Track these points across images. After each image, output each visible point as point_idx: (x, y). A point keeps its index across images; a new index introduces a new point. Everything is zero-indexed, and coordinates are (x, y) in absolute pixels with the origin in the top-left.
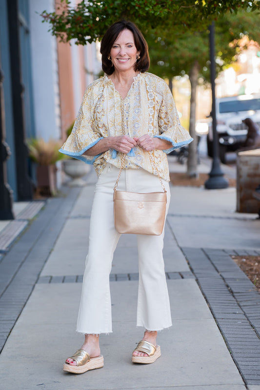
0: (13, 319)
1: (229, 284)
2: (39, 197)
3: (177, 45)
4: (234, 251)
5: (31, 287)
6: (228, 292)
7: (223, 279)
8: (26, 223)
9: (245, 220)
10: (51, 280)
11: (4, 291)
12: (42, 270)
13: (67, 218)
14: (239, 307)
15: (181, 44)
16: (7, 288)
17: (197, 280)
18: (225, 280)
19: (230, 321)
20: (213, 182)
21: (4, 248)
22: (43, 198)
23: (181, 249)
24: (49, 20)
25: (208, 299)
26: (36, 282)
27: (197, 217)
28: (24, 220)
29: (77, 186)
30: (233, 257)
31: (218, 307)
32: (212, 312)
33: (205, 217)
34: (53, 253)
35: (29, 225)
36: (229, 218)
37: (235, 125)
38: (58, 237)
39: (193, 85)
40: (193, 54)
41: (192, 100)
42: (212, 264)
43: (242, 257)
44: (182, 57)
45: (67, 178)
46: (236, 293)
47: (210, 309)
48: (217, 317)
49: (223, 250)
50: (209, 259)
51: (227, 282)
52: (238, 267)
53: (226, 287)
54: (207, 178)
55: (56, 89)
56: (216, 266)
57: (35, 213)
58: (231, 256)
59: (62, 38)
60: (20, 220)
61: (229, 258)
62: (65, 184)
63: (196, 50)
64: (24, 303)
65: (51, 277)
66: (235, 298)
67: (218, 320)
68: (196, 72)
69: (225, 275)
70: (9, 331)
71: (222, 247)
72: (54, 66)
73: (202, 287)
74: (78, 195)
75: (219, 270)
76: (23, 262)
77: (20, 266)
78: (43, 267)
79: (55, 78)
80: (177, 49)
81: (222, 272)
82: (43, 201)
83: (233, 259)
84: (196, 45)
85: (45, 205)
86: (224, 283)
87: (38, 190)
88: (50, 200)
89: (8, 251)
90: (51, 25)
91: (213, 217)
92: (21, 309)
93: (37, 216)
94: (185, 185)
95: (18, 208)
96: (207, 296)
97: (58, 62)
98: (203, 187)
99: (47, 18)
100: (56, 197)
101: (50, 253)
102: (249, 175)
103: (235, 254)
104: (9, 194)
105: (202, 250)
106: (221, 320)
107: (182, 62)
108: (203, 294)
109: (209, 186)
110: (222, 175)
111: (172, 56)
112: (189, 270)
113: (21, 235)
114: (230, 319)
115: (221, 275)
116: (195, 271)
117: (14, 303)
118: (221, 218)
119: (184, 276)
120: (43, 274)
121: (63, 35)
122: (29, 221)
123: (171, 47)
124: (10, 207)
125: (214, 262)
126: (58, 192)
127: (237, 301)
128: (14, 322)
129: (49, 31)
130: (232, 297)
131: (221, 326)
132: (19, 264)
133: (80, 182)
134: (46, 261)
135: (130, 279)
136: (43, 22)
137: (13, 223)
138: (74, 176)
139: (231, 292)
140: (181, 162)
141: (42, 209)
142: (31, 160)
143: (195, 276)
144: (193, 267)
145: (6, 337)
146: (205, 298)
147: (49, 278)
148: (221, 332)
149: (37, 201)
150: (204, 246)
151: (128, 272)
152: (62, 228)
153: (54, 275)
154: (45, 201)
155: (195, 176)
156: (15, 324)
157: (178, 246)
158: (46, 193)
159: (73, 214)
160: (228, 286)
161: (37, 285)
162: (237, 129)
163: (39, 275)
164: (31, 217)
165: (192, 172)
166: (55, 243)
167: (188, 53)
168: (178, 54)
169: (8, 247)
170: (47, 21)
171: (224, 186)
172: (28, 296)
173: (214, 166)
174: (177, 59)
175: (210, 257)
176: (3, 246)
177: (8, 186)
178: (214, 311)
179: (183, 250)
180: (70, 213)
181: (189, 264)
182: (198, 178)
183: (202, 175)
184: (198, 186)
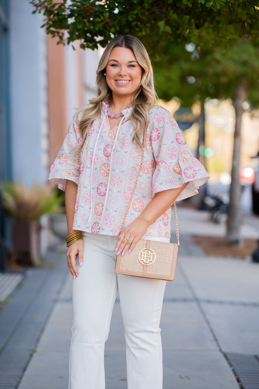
2: (15, 267)
3: (218, 55)
12: (19, 382)
13: (56, 301)
22: (21, 269)
23: (225, 356)
24: (43, 11)
39: (238, 112)
40: (240, 69)
41: (237, 134)
44: (224, 73)
45: (54, 240)
54: (255, 245)
55: (43, 112)
57: (9, 290)
62: (52, 249)
63: (245, 63)
68: (242, 93)
72: (42, 80)
79: (42, 96)
80: (218, 62)
82: (20, 273)
85: (23, 280)
87: (14, 257)
88: (30, 273)
93: (11, 296)
94: (224, 256)
97: (48, 74)
98: (249, 258)
99: (39, 8)
105: (257, 358)
107: (224, 80)
111: (210, 71)
123: (209, 58)
126: (42, 259)
129: (43, 26)
140: (216, 221)
141: (20, 286)
142: (5, 212)
144: (245, 386)
149: (12, 272)
152: (49, 316)
154: (24, 273)
155: (236, 242)
157: (221, 350)
158: (25, 261)
159: (63, 295)
165: (234, 237)
168: (219, 68)
174: (217, 75)
179: (229, 357)
180: (59, 292)
181: (238, 381)
182: (242, 245)
183: (248, 241)
184: (243, 257)
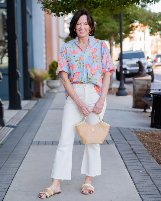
0: (17, 166)
1: (133, 148)
2: (35, 98)
4: (134, 129)
5: (28, 147)
6: (133, 153)
7: (130, 145)
8: (27, 111)
9: (137, 112)
10: (39, 143)
11: (14, 149)
12: (34, 137)
13: (48, 109)
14: (139, 162)
15: (106, 25)
16: (15, 147)
17: (116, 145)
18: (131, 145)
19: (136, 170)
20: (120, 92)
21: (15, 125)
22: (37, 99)
24: (41, 3)
25: (123, 156)
26: (31, 145)
27: (113, 110)
28: (27, 110)
29: (53, 93)
30: (134, 132)
31: (129, 162)
32: (125, 165)
33: (117, 110)
34: (40, 128)
35: (29, 112)
36: (129, 111)
37: (130, 65)
38: (43, 119)
39: (111, 45)
40: (111, 30)
41: (111, 52)
42: (123, 136)
43: (138, 132)
44: (106, 31)
45: (48, 89)
46: (138, 153)
47: (124, 163)
48: (128, 168)
49: (128, 129)
50: (121, 133)
51: (132, 146)
52: (136, 138)
53: (131, 150)
54: (117, 90)
55: (44, 45)
56: (125, 137)
57: (32, 106)
58: (132, 132)
59: (48, 12)
60: (24, 110)
61: (132, 133)
62: (47, 92)
63: (113, 28)
64: (23, 157)
65: (39, 142)
66: (137, 156)
67: (129, 170)
68: (113, 38)
69: (130, 143)
70: (15, 174)
71: (127, 127)
73: (119, 149)
74: (54, 98)
75: (127, 140)
76: (24, 133)
77: (23, 135)
78: (35, 135)
81: (128, 141)
82: (36, 100)
83: (134, 133)
84: (113, 26)
85: (37, 102)
86: (130, 147)
87: (34, 94)
88: (40, 100)
89: (18, 126)
90: (42, 5)
91: (121, 110)
92: (22, 160)
93: (33, 108)
95: (24, 103)
96: (122, 155)
98: (115, 94)
99: (40, 2)
100: (43, 98)
101: (39, 128)
102: (139, 90)
103: (134, 131)
104: (19, 96)
105: (117, 128)
106: (131, 170)
108: (120, 154)
109: (118, 94)
110: (125, 89)
112: (111, 139)
113: (24, 117)
114: (136, 169)
115: (128, 143)
116: (114, 140)
117: (18, 157)
118: (125, 111)
119: (109, 143)
120: (34, 140)
121: (49, 11)
122: (29, 110)
124: (20, 103)
125: (124, 135)
126: (44, 95)
127: (138, 158)
128: (17, 168)
129: (41, 8)
130: (135, 156)
131: (131, 174)
132: (22, 134)
133: (55, 91)
134: (36, 133)
135: (80, 144)
136: (38, 3)
137: (21, 111)
138: (52, 88)
139: (135, 153)
141: (36, 104)
142: (31, 79)
143: (115, 143)
144: (113, 138)
145: (13, 178)
146: (121, 156)
147: (38, 142)
148: (131, 177)
149: (34, 100)
150: (118, 126)
151: (80, 140)
152: (46, 114)
153: (40, 141)
154: (38, 100)
155: (111, 89)
156: (18, 170)
158: (38, 96)
159: (51, 107)
160: (132, 149)
161: (31, 146)
162: (131, 67)
163: (33, 140)
164: (30, 108)
166: (42, 122)
167: (109, 30)
169: (17, 124)
170: (40, 3)
171: (126, 94)
172: (26, 152)
173: (121, 85)
175: (122, 132)
176: (15, 123)
177: (19, 92)
178: (127, 165)
180: (50, 106)
181: (111, 136)
182: (113, 90)
183: (115, 88)
184: (113, 94)
